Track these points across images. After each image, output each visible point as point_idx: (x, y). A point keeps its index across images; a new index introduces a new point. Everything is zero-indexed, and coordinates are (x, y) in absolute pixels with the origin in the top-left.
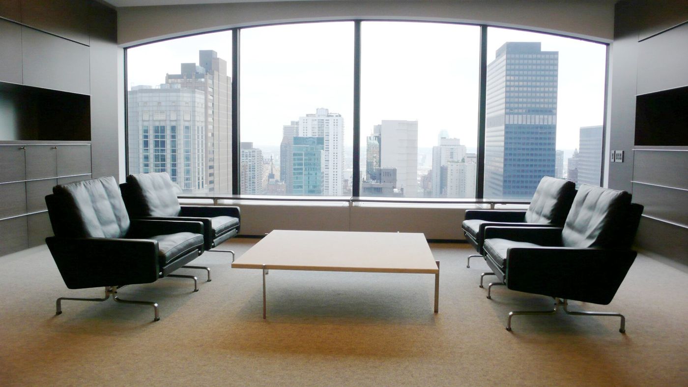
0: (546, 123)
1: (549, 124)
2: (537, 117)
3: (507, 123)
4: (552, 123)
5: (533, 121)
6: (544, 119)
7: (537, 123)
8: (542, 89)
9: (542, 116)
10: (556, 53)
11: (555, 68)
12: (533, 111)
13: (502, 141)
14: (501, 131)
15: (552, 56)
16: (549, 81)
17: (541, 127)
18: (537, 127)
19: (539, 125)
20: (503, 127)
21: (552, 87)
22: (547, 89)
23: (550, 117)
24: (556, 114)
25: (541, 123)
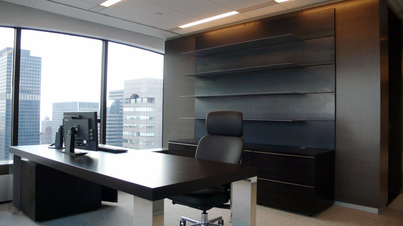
0: (34, 99)
1: (36, 100)
2: (28, 95)
3: (8, 98)
4: (38, 99)
5: (25, 98)
6: (32, 97)
7: (28, 99)
8: (31, 79)
9: (31, 95)
10: (40, 58)
11: (40, 67)
12: (25, 92)
13: (4, 110)
14: (4, 103)
15: (38, 60)
16: (36, 74)
17: (31, 102)
18: (28, 101)
19: (29, 100)
20: (5, 101)
21: (37, 78)
22: (34, 79)
23: (36, 96)
24: (40, 94)
25: (31, 99)
